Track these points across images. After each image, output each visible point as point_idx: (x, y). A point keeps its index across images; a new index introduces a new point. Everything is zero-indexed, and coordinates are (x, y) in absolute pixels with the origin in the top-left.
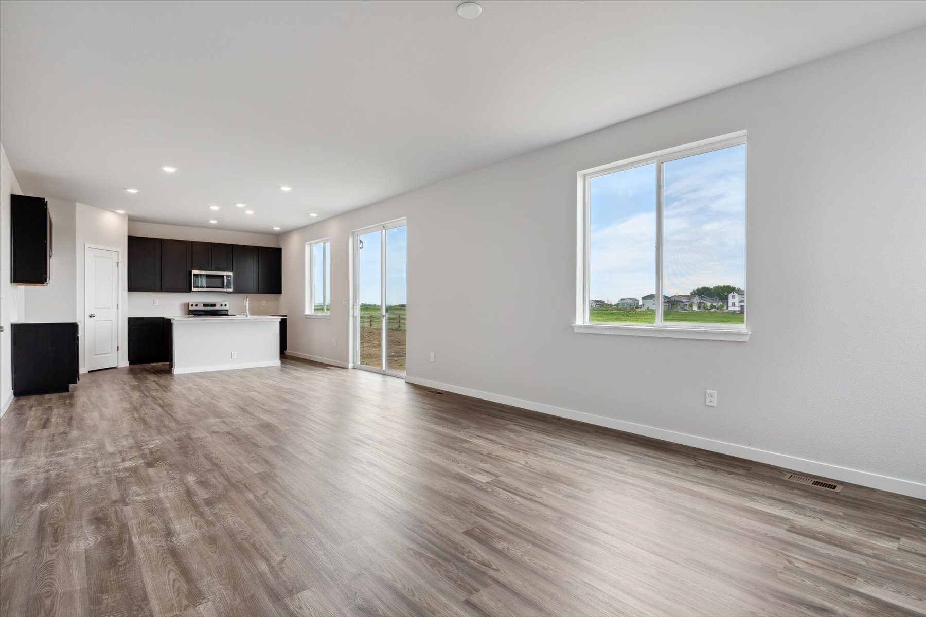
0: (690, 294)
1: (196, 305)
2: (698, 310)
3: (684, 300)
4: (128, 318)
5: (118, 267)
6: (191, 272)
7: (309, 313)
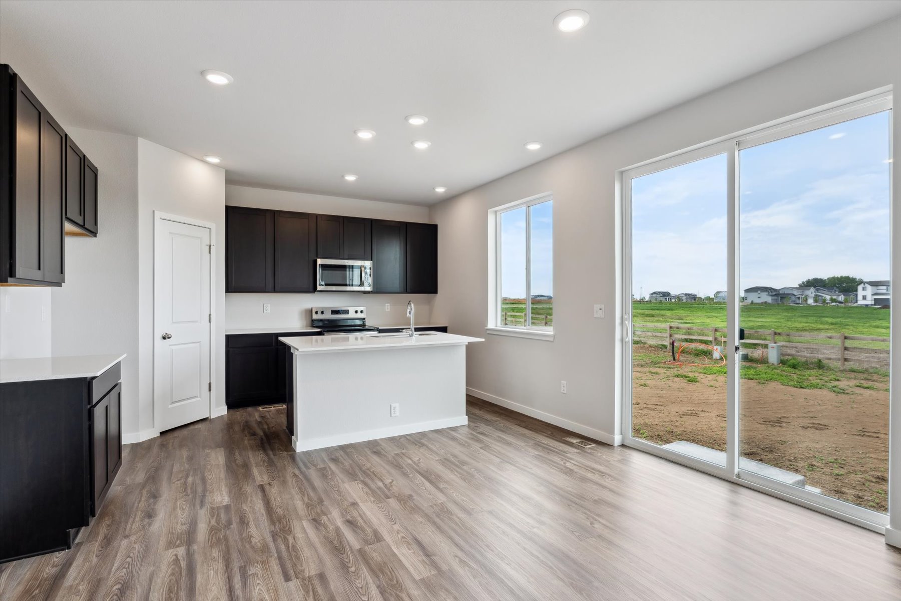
0: (798, 286)
2: (815, 304)
3: (795, 293)
4: (226, 335)
5: (210, 253)
6: (315, 262)
7: (495, 326)
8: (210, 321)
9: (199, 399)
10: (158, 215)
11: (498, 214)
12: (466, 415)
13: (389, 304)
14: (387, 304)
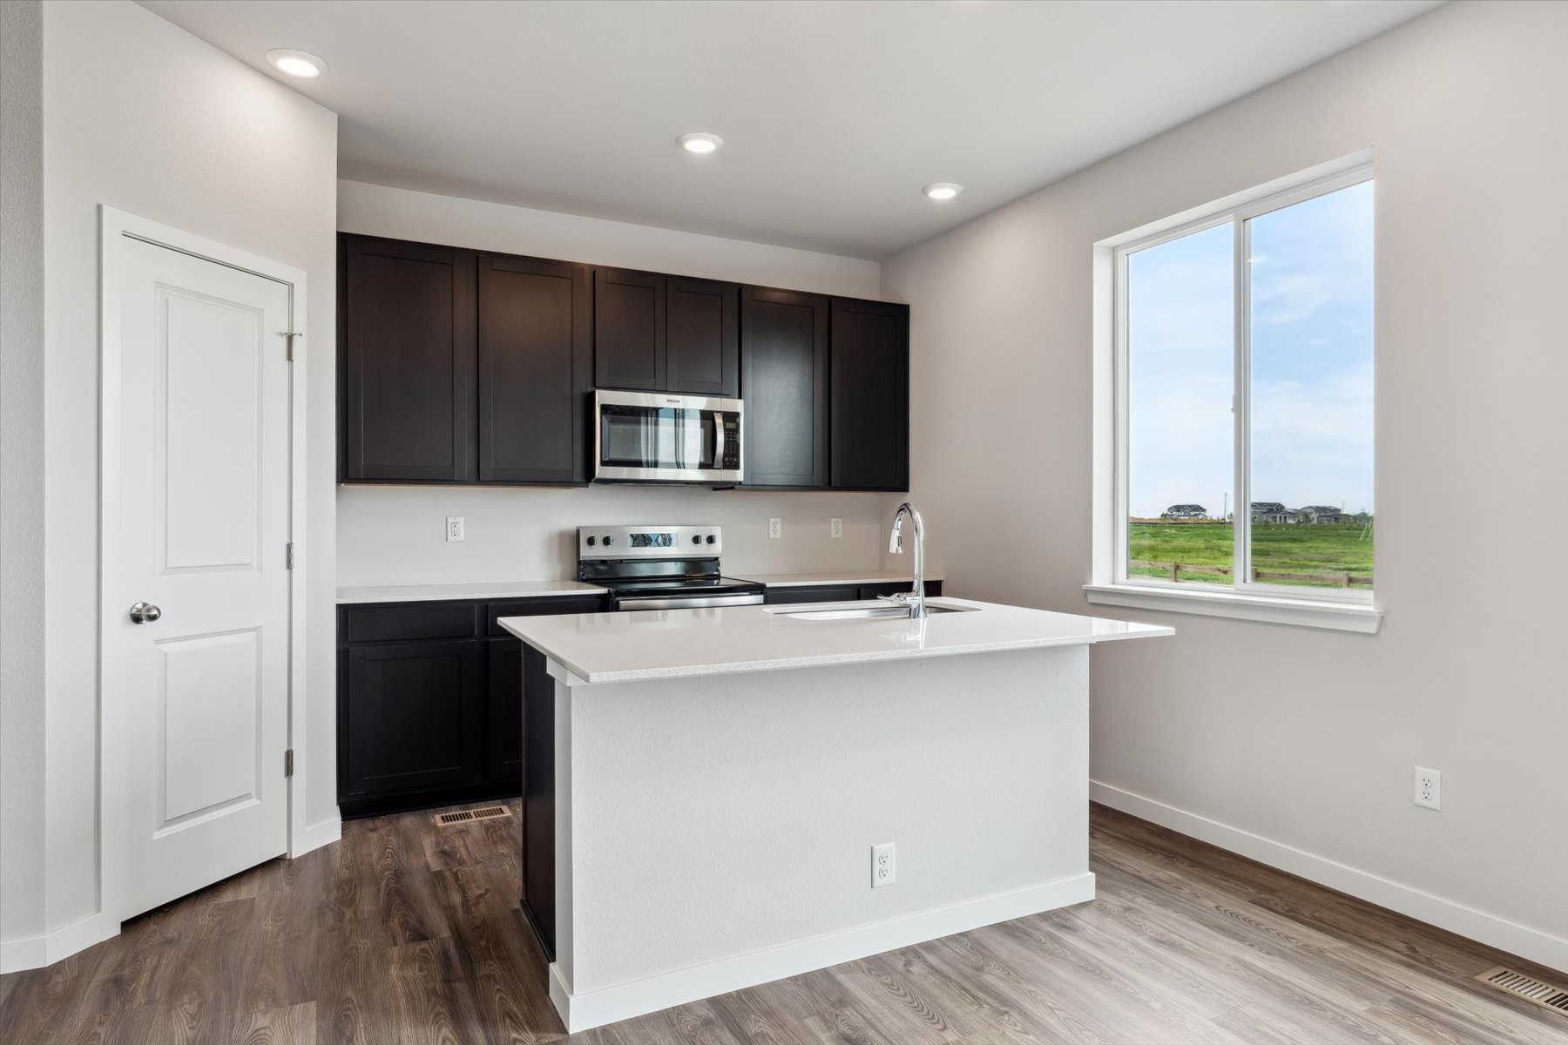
1: (607, 541)
4: (339, 607)
5: (290, 358)
6: (590, 399)
7: (1109, 579)
8: (289, 566)
9: (253, 802)
10: (113, 219)
11: (1121, 254)
12: (1091, 869)
13: (778, 520)
14: (772, 520)
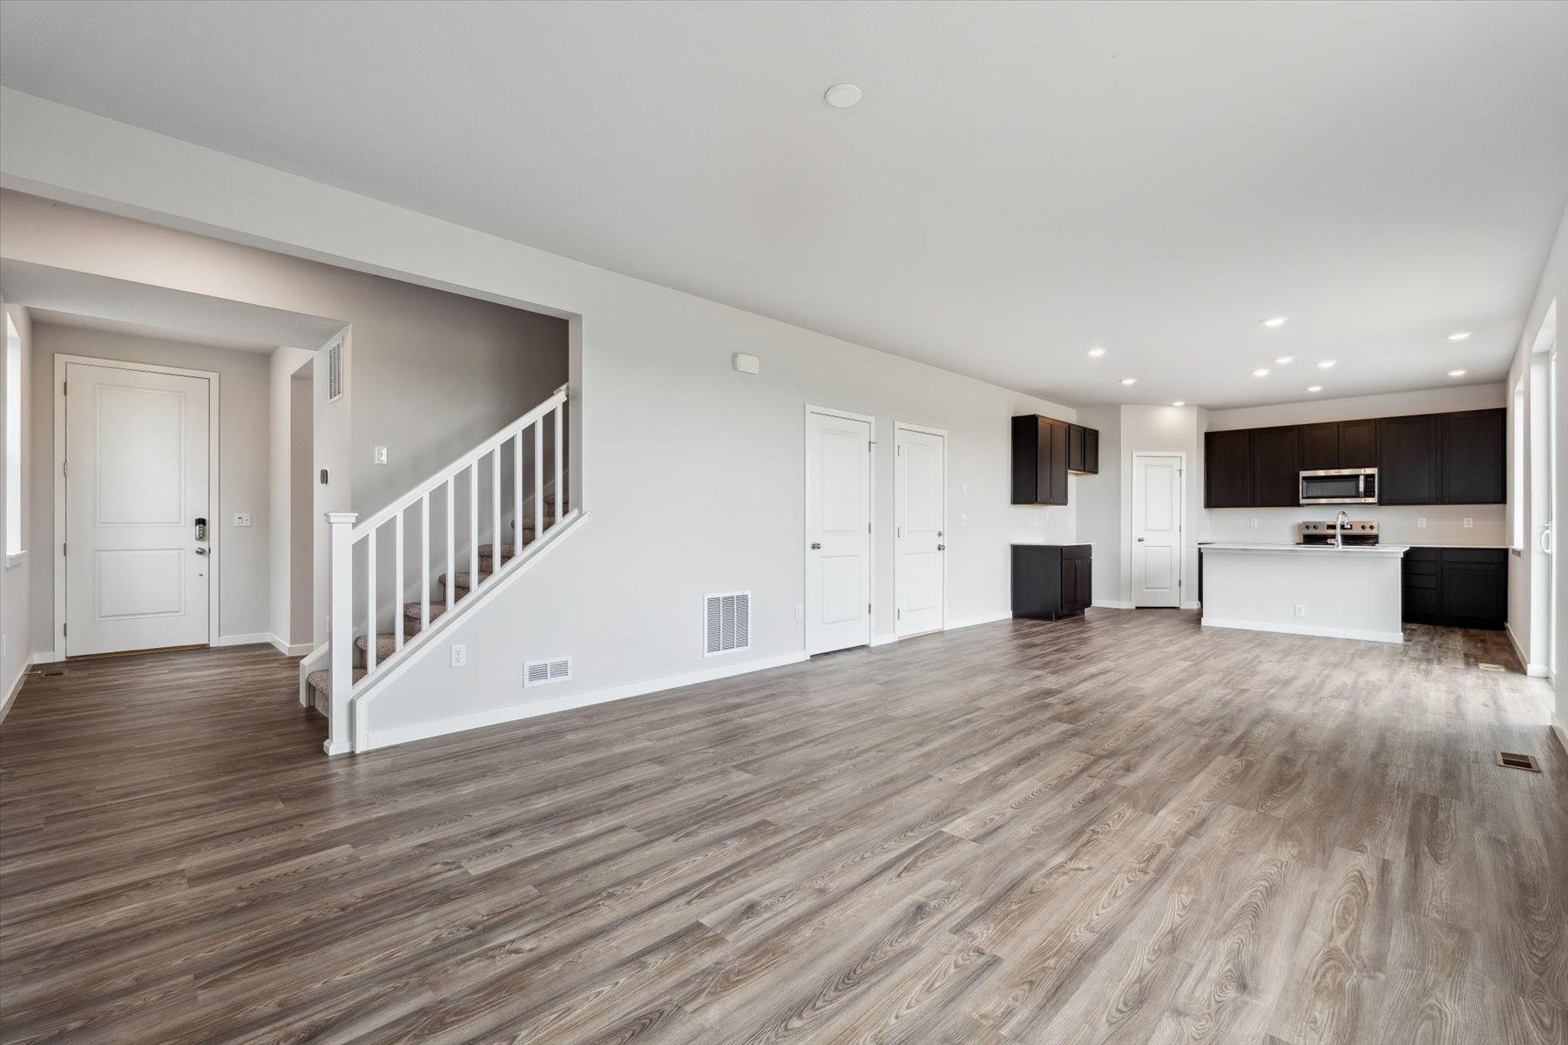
1: (1315, 527)
